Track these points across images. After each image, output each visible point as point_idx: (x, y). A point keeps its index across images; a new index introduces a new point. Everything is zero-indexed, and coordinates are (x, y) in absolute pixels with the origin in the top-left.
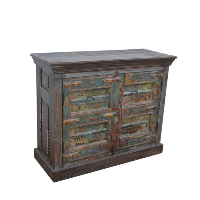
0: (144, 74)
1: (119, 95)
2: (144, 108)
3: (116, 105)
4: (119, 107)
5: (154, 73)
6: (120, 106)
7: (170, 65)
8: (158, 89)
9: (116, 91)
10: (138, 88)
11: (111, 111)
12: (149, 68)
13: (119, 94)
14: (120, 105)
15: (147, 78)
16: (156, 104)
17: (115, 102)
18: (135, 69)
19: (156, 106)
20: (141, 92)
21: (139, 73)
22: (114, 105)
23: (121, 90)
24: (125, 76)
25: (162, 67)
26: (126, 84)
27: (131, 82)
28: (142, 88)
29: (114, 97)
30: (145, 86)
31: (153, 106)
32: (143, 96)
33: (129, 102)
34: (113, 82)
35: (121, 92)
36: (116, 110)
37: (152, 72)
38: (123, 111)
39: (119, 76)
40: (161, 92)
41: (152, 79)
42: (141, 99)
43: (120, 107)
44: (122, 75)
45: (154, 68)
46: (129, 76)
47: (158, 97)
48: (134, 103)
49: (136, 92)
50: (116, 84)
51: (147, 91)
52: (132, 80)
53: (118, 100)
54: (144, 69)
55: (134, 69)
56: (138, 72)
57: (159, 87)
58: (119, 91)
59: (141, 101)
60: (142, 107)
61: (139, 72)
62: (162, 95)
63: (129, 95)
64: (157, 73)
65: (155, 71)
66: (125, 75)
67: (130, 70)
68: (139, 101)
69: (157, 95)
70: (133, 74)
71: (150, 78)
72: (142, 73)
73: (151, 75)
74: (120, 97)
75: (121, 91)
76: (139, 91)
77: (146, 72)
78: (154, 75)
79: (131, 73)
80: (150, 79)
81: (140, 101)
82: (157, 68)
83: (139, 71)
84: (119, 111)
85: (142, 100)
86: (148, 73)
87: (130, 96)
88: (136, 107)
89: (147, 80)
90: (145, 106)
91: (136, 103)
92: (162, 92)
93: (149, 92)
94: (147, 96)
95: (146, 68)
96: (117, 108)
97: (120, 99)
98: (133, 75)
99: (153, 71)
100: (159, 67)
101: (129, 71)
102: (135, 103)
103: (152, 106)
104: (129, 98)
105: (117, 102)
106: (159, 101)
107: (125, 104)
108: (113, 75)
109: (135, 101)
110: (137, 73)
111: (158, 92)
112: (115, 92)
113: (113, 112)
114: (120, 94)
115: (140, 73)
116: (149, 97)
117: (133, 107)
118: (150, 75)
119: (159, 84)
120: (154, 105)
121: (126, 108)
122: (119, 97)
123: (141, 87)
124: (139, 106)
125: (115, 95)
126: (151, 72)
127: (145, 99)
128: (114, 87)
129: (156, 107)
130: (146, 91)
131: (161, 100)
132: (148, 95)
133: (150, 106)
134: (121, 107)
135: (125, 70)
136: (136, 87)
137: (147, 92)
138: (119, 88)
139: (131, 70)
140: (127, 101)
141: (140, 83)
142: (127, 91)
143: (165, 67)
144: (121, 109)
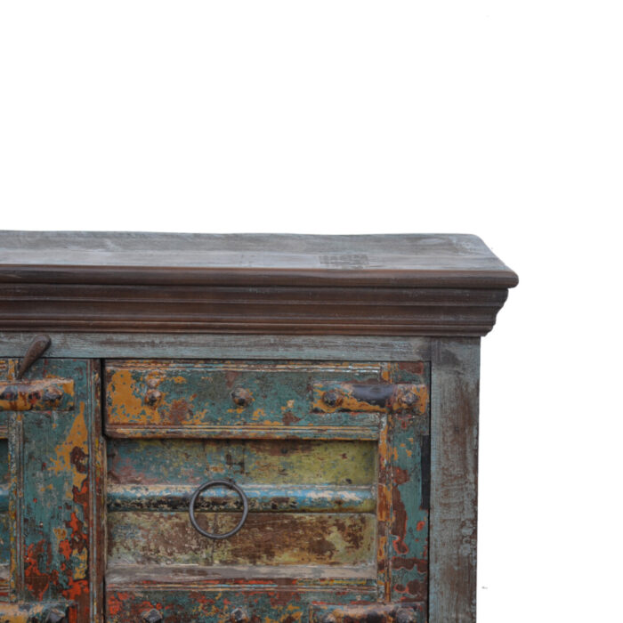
0: (262, 377)
1: (68, 496)
2: (290, 607)
3: (51, 557)
4: (79, 574)
5: (348, 379)
6: (83, 567)
7: (485, 332)
8: (396, 493)
9: (44, 466)
10: (250, 467)
11: (14, 592)
12: (299, 340)
13: (67, 488)
14: (83, 558)
15: (290, 404)
16: (388, 595)
17: (47, 536)
18: (183, 338)
19: (391, 607)
20: (274, 494)
21: (220, 367)
22: (41, 552)
23: (84, 462)
24: (104, 378)
25: (416, 343)
26: (121, 430)
27: (157, 419)
28: (283, 472)
29: (35, 499)
30: (305, 461)
31: (365, 603)
32: (295, 525)
33: (182, 550)
34: (14, 408)
35: (85, 476)
36: (58, 591)
37: (331, 369)
38: (112, 606)
39: (56, 374)
40: (423, 515)
41: (333, 414)
42: (286, 546)
43: (87, 572)
44: (80, 369)
45: (340, 340)
46: (136, 377)
47: (401, 547)
48: (223, 562)
49: (230, 493)
50: (39, 423)
51: (328, 495)
52: (168, 405)
53: (68, 525)
54: (253, 339)
55: (170, 339)
56: (207, 360)
57: (403, 475)
58: (69, 468)
59: (285, 556)
60: (267, 594)
61: (223, 361)
62: (433, 535)
63: (175, 504)
64: (376, 380)
65: (351, 362)
66: (109, 368)
67: (138, 338)
68: (271, 554)
69: (394, 533)
70: (173, 367)
71: (318, 404)
72: (243, 367)
73: (318, 384)
74: (77, 509)
75: (80, 469)
76: (259, 489)
77: (277, 361)
78: (348, 388)
79: (156, 360)
80: (316, 411)
81: (277, 559)
82: (368, 346)
83: (217, 354)
84: (83, 598)
85: (296, 551)
86: (299, 373)
87: (184, 516)
88: (220, 588)
89: (288, 419)
90: (298, 595)
91: (243, 568)
92: (436, 515)
93: (339, 502)
94: (334, 529)
95: (272, 339)
96: (62, 579)
97: (80, 523)
98: (170, 375)
99: (339, 361)
100: (387, 340)
101: (132, 344)
102: (234, 563)
103: (354, 603)
104: (183, 526)
105: (59, 534)
106: (413, 574)
107: (157, 561)
108: (12, 364)
109: (235, 553)
110: (199, 367)
111: (399, 507)
112: (40, 474)
113: (33, 597)
114: (75, 490)
115: (232, 367)
116: (355, 540)
117: (195, 588)
118: (309, 388)
119: (406, 454)
120: (372, 599)
121: (133, 588)
122: (68, 507)
123: (276, 460)
124: (246, 588)
125: (41, 488)
126: (320, 368)
127: (320, 549)
128: (25, 440)
129: (393, 614)
130: (313, 495)
131: (435, 568)
132: (341, 527)
133: (343, 603)
134: (94, 578)
135: (103, 337)
136: (229, 457)
137: (323, 499)
138: (70, 448)
139: (153, 344)
140: (166, 543)
141: (236, 431)
142: (161, 479)
143: (435, 343)
144: (94, 589)
